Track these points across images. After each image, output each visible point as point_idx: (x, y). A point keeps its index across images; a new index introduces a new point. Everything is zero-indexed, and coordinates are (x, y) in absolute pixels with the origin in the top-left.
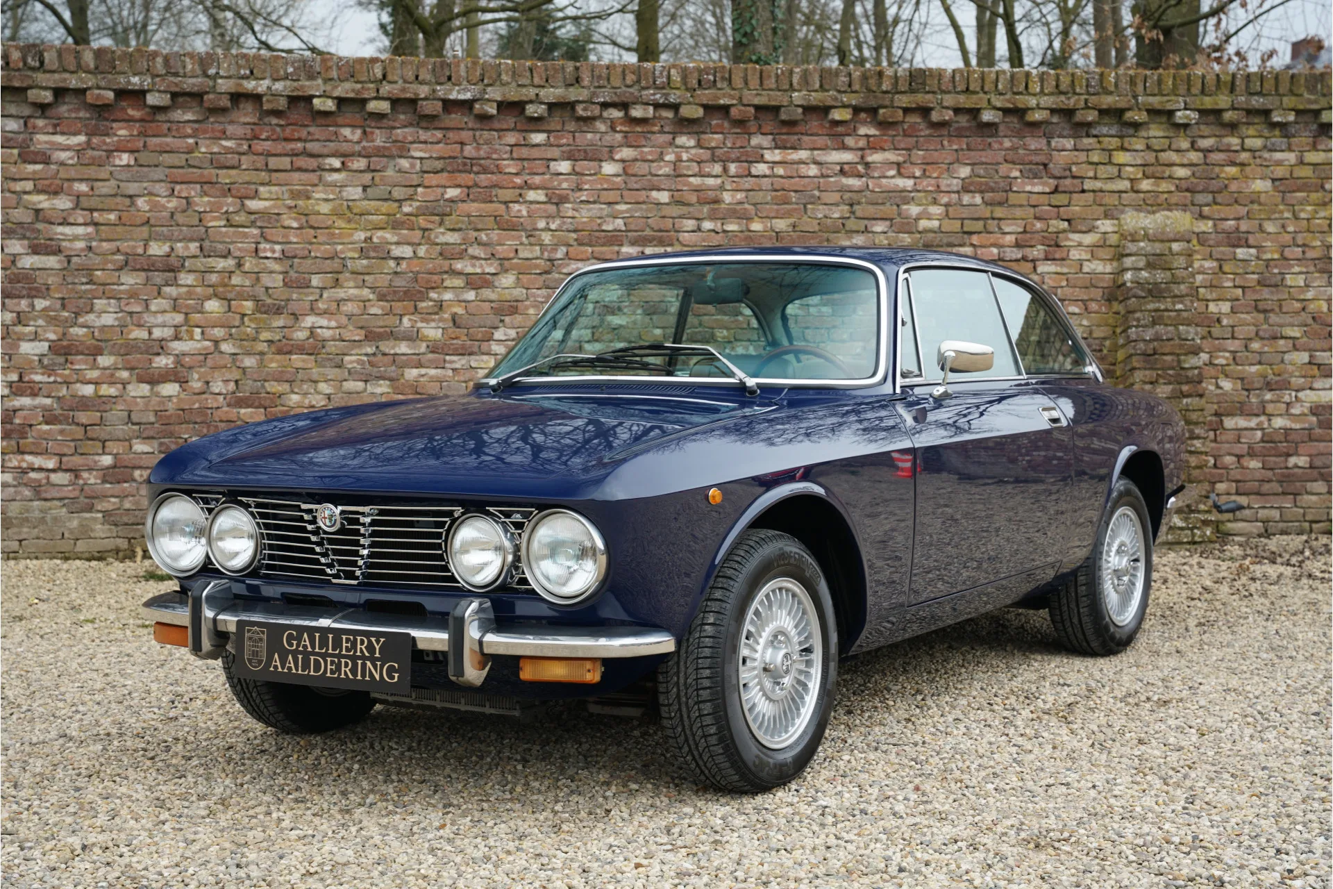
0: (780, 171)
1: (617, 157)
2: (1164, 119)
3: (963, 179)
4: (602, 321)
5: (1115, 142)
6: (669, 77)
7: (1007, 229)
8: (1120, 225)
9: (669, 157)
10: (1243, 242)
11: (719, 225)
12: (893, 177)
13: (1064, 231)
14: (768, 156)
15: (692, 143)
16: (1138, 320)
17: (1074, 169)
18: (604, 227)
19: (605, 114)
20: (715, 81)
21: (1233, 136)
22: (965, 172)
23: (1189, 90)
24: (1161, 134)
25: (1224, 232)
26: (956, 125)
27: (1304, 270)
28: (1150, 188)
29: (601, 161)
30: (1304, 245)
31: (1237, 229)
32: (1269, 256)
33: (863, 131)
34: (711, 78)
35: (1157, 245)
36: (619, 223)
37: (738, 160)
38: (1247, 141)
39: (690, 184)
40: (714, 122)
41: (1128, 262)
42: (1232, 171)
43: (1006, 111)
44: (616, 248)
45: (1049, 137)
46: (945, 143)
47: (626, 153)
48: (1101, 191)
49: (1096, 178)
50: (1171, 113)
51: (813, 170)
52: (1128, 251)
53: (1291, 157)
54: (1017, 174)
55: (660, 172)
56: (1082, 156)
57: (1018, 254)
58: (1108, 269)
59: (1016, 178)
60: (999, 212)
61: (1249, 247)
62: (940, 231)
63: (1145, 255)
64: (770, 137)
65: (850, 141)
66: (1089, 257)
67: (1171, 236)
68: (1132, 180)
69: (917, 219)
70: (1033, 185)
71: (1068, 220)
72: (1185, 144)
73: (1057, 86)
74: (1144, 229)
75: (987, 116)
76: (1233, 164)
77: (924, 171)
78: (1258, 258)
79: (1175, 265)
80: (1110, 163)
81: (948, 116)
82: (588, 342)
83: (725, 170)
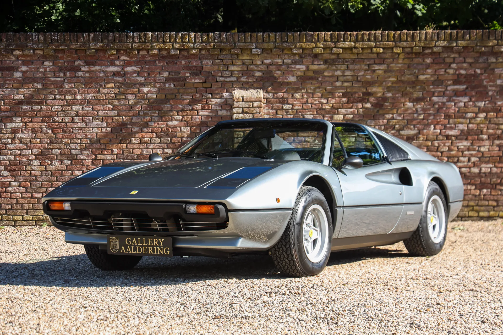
0: (87, 75)
1: (20, 70)
2: (249, 53)
3: (165, 77)
4: (15, 136)
5: (230, 61)
6: (38, 38)
7: (185, 97)
8: (233, 96)
9: (42, 70)
10: (286, 102)
11: (63, 97)
12: (135, 77)
13: (209, 98)
14: (83, 69)
15: (51, 64)
16: (238, 135)
17: (212, 73)
18: (15, 98)
19: (14, 53)
20: (58, 40)
21: (279, 58)
22: (166, 74)
23: (257, 40)
24: (249, 58)
25: (277, 98)
26: (161, 56)
27: (311, 113)
28: (245, 80)
29: (14, 72)
30: (312, 104)
31: (283, 97)
32: (296, 107)
33: (122, 58)
34: (56, 38)
35: (247, 103)
36: (21, 96)
37: (69, 70)
38: (285, 61)
39: (50, 81)
40: (60, 55)
41: (234, 110)
42: (279, 72)
43: (180, 50)
44: (21, 106)
45: (201, 59)
46: (157, 62)
47: (24, 68)
48: (224, 81)
49: (222, 76)
50: (251, 50)
51: (102, 75)
52: (235, 106)
53: (303, 67)
54: (188, 75)
55: (38, 76)
56: (216, 67)
57: (191, 108)
58: (229, 113)
59: (188, 77)
60: (181, 91)
61: (289, 104)
62: (156, 99)
63: (242, 108)
64: (83, 61)
65: (117, 62)
66: (220, 108)
67: (253, 100)
68: (237, 77)
69: (147, 94)
70: (195, 79)
71: (211, 94)
72: (259, 63)
73: (202, 40)
74: (243, 97)
75: (172, 52)
76: (279, 70)
77: (149, 74)
78: (292, 109)
79: (255, 112)
80: (227, 70)
81: (156, 52)
82: (10, 144)
83: (65, 74)
